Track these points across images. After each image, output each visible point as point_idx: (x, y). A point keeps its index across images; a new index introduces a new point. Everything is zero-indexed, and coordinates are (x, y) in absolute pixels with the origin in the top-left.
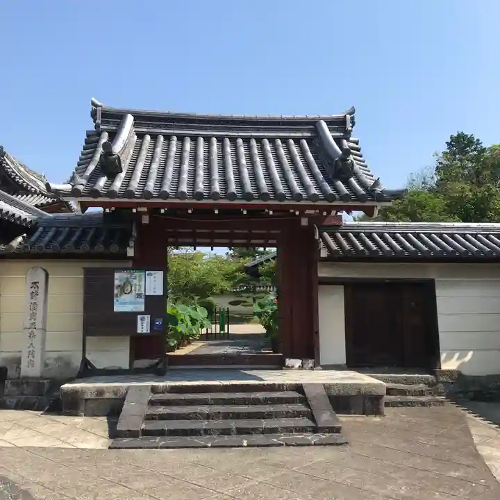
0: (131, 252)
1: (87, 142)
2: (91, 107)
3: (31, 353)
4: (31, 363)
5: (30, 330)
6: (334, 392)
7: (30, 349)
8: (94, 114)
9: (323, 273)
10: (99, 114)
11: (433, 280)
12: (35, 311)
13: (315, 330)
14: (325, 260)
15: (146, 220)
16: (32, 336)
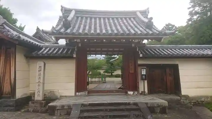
0: (75, 56)
1: (59, 19)
2: (60, 8)
3: (39, 91)
4: (39, 95)
5: (39, 83)
6: (149, 105)
7: (39, 90)
8: (62, 10)
9: (140, 62)
10: (63, 10)
11: (178, 65)
12: (40, 77)
13: (137, 81)
14: (141, 58)
15: (80, 45)
16: (39, 85)
